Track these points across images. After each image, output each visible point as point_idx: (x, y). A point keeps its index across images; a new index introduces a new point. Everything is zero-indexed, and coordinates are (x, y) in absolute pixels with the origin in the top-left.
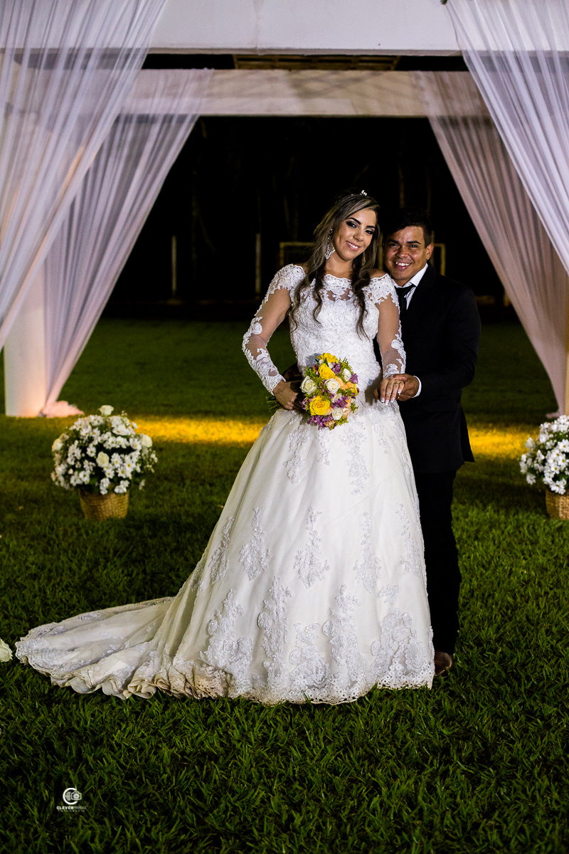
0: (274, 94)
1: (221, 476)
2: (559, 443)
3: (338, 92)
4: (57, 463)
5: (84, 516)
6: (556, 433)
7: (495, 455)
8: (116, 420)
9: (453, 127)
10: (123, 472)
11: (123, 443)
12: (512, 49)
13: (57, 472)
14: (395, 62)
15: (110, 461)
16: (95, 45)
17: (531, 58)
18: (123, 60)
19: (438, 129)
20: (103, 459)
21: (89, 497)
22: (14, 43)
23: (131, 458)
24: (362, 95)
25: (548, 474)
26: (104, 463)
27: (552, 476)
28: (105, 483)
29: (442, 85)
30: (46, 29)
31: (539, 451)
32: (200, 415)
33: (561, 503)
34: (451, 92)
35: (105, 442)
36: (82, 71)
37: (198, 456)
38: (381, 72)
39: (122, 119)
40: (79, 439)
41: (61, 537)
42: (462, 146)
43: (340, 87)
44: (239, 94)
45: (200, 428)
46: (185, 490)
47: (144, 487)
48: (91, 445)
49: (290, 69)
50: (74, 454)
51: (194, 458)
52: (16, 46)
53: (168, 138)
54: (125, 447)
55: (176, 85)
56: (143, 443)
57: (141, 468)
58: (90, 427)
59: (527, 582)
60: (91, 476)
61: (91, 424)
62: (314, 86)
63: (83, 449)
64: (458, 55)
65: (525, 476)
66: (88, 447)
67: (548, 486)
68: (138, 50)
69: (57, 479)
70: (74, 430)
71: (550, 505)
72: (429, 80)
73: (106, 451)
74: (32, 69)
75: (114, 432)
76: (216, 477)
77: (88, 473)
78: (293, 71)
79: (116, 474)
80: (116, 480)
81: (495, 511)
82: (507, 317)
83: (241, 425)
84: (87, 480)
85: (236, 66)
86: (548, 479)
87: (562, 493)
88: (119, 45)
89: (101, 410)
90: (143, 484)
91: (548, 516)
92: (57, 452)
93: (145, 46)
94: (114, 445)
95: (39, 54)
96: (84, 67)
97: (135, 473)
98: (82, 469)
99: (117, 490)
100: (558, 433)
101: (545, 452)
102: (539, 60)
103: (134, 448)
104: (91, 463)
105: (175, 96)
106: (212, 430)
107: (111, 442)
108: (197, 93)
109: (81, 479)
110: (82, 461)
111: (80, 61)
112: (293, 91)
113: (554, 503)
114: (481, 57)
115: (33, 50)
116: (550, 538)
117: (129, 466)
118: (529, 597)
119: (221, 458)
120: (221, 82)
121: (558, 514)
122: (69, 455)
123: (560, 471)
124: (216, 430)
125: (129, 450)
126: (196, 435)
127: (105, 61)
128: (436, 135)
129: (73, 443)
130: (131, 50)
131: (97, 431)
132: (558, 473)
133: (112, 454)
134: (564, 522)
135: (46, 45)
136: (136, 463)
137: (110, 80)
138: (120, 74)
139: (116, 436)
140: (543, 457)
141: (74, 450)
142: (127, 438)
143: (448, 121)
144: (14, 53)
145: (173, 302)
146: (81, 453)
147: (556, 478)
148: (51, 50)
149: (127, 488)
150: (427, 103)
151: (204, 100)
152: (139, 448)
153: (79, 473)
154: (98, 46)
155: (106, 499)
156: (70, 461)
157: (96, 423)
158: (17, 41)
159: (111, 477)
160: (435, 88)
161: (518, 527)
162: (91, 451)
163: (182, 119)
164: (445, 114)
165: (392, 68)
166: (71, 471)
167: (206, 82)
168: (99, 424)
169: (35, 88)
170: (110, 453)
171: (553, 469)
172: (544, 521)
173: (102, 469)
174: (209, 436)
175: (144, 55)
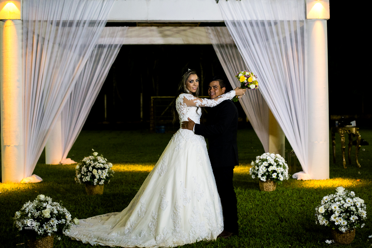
0: (152, 36)
1: (136, 182)
2: (263, 163)
3: (177, 35)
4: (77, 174)
5: (87, 194)
6: (262, 159)
7: (241, 173)
8: (99, 158)
9: (222, 48)
10: (102, 177)
11: (102, 165)
12: (243, 20)
13: (77, 177)
14: (199, 24)
15: (97, 173)
16: (87, 19)
17: (250, 22)
18: (97, 25)
19: (216, 49)
20: (95, 172)
21: (89, 187)
22: (56, 18)
23: (105, 171)
24: (186, 36)
25: (260, 174)
26: (95, 173)
27: (261, 175)
28: (96, 180)
29: (217, 31)
30: (68, 12)
31: (256, 166)
32: (124, 163)
33: (265, 185)
34: (221, 34)
35: (95, 165)
36: (82, 27)
37: (126, 176)
38: (193, 27)
39: (97, 46)
40: (85, 165)
41: (80, 200)
42: (226, 55)
43: (178, 33)
44: (138, 36)
45: (125, 167)
46: (123, 186)
47: (110, 183)
48: (90, 167)
49: (158, 26)
50: (84, 170)
51: (124, 177)
52: (57, 20)
53: (111, 53)
54: (103, 167)
55: (114, 33)
56: (110, 166)
57: (109, 175)
58: (89, 160)
59: (252, 209)
60: (90, 178)
61: (90, 159)
62: (168, 33)
63: (88, 168)
64: (223, 22)
65: (251, 175)
66: (89, 167)
67: (260, 179)
68: (103, 21)
69: (77, 180)
70: (84, 161)
71: (261, 186)
72: (212, 30)
73: (96, 169)
74: (63, 28)
75: (99, 162)
76: (135, 182)
77: (89, 177)
78: (159, 27)
79: (100, 177)
80: (100, 180)
81: (240, 190)
82: (248, 126)
83: (141, 166)
84: (89, 179)
85: (137, 25)
86: (259, 176)
87: (265, 181)
88: (96, 19)
89: (94, 154)
90: (109, 181)
91: (260, 191)
92: (77, 169)
93: (106, 19)
94: (99, 166)
95: (66, 22)
96: (83, 26)
97: (106, 177)
98: (87, 175)
99: (100, 183)
100: (263, 159)
101: (258, 166)
102: (253, 23)
103: (106, 168)
104: (90, 173)
105: (113, 37)
106: (130, 168)
107: (98, 165)
108: (122, 36)
109: (87, 179)
110: (87, 172)
111: (82, 25)
112: (160, 35)
113: (262, 185)
114: (232, 23)
115: (63, 21)
116: (260, 197)
117: (104, 174)
118: (252, 213)
119: (135, 176)
120: (131, 31)
121: (264, 189)
122: (82, 170)
123: (264, 173)
124: (131, 167)
125: (104, 168)
126: (124, 169)
127: (91, 25)
128: (216, 51)
129: (83, 166)
130: (100, 21)
131: (92, 162)
132: (263, 174)
133: (98, 170)
134: (266, 192)
135: (68, 19)
136: (107, 173)
137: (93, 32)
138: (97, 29)
139: (99, 163)
140: (257, 168)
141: (84, 169)
142: (103, 164)
143: (220, 45)
144: (56, 22)
145: (105, 123)
146: (87, 170)
147: (262, 176)
148: (70, 21)
149: (104, 183)
150: (212, 39)
151: (125, 39)
152: (108, 168)
153: (86, 177)
154: (88, 19)
155: (96, 187)
156: (82, 173)
157: (92, 159)
158: (57, 18)
159: (98, 178)
160: (215, 33)
161: (249, 193)
162: (90, 169)
163: (116, 46)
164: (219, 43)
165: (198, 25)
166: (83, 177)
167: (125, 32)
168: (93, 159)
169: (64, 35)
170: (98, 169)
171: (261, 172)
172: (259, 192)
173: (95, 175)
174: (129, 169)
175: (105, 23)
